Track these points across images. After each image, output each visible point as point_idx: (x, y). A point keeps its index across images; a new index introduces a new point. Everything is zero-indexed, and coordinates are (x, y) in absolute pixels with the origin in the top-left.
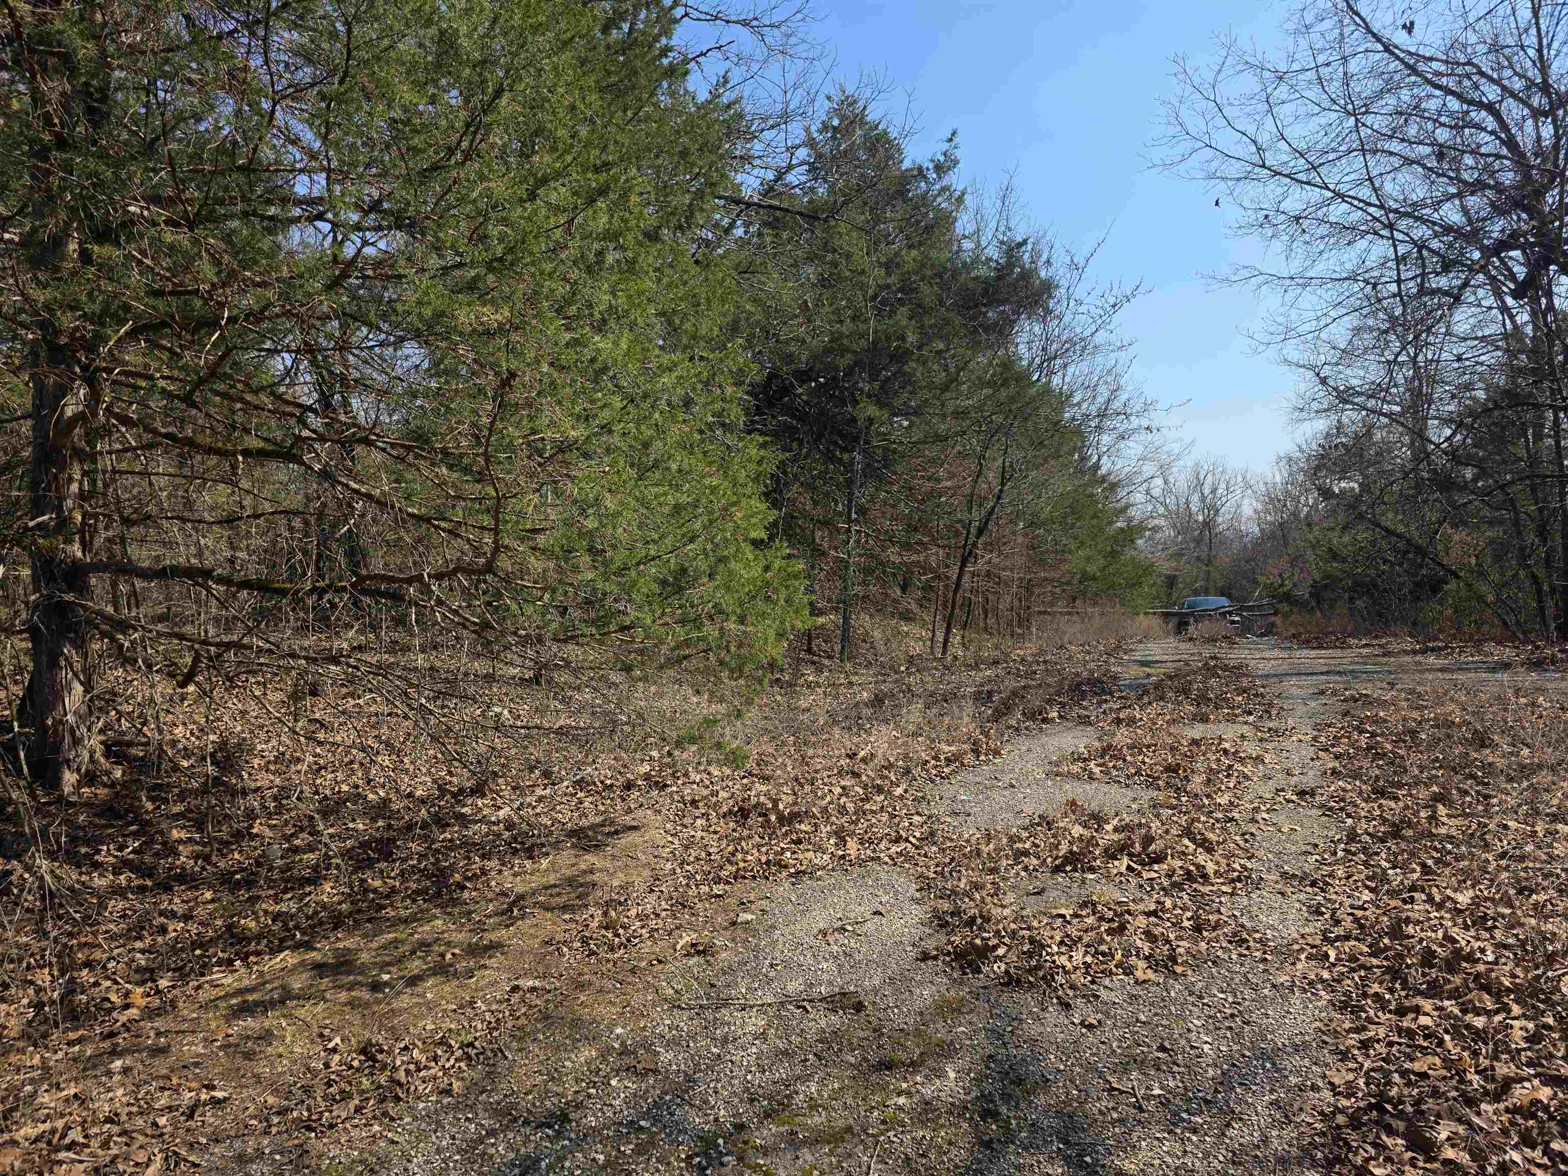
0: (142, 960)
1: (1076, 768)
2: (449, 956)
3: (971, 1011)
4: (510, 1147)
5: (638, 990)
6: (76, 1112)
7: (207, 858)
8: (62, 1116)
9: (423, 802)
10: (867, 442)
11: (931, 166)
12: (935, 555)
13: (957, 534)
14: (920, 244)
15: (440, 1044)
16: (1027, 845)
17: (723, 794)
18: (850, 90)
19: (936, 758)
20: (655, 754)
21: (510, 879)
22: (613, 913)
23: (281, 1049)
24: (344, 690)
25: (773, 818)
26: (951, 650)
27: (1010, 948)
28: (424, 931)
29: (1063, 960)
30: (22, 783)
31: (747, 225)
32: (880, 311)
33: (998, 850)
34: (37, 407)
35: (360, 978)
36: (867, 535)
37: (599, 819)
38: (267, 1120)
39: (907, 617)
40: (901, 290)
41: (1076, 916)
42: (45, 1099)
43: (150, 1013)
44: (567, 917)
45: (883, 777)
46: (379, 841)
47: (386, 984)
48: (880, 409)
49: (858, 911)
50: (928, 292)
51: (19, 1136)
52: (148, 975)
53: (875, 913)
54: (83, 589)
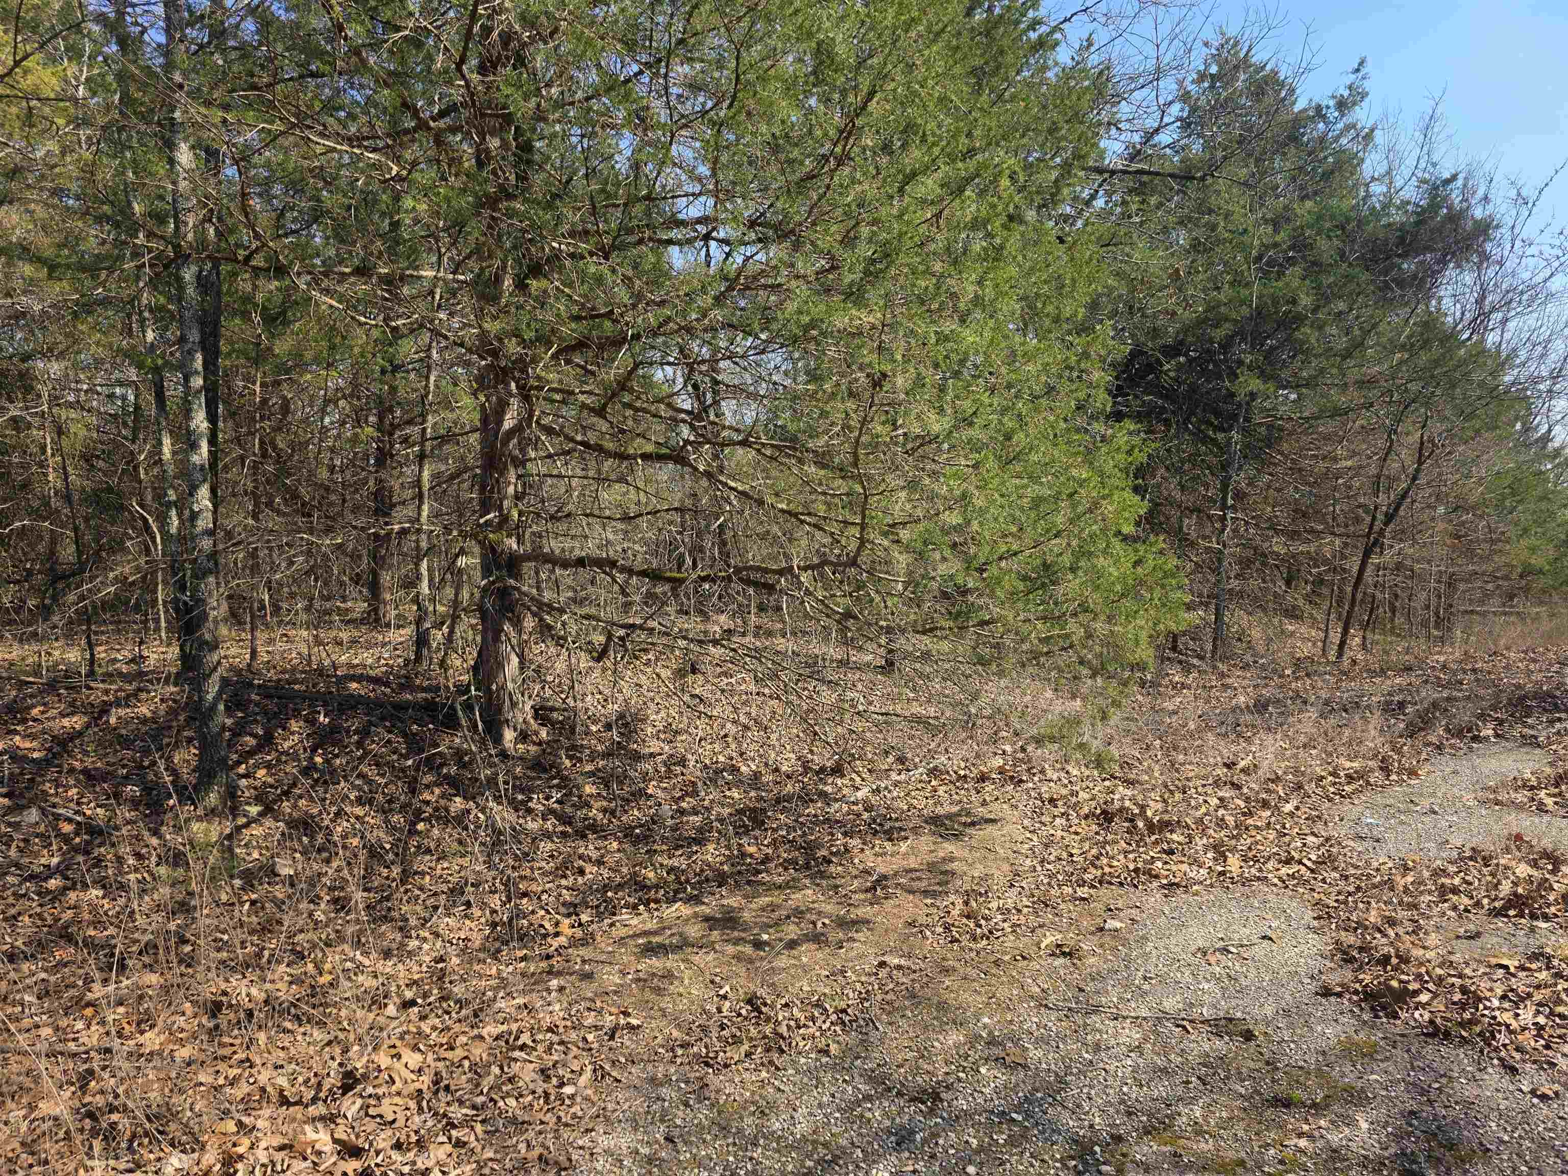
0: (567, 896)
1: (1521, 797)
2: (819, 925)
3: (1387, 1059)
4: (886, 1114)
5: (1002, 983)
6: (528, 1022)
7: (613, 813)
8: (517, 1021)
9: (788, 777)
10: (1247, 420)
11: (1332, 103)
12: (1330, 545)
13: (1358, 520)
14: (1316, 193)
15: (817, 1006)
16: (1457, 881)
17: (1083, 795)
18: (1232, 32)
19: (1334, 774)
20: (1008, 748)
21: (872, 858)
22: (974, 904)
23: (681, 990)
24: (718, 670)
25: (1141, 824)
26: (1348, 654)
27: (1435, 995)
28: (797, 898)
29: (1507, 1017)
30: (477, 737)
31: (1109, 194)
32: (1266, 273)
33: (1419, 882)
34: (485, 420)
35: (743, 935)
36: (1247, 523)
37: (955, 809)
38: (673, 1050)
39: (1293, 614)
40: (1292, 248)
41: (1522, 968)
42: (501, 1004)
43: (574, 942)
44: (929, 901)
45: (1268, 791)
46: (754, 810)
47: (766, 943)
48: (1265, 382)
49: (1243, 933)
50: (1325, 247)
51: (484, 1032)
52: (572, 910)
53: (1264, 938)
54: (518, 576)
